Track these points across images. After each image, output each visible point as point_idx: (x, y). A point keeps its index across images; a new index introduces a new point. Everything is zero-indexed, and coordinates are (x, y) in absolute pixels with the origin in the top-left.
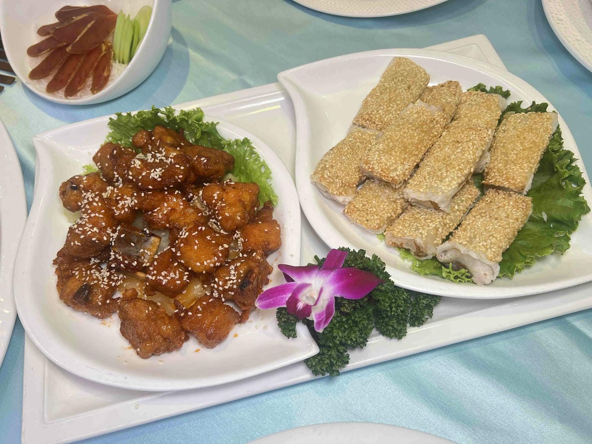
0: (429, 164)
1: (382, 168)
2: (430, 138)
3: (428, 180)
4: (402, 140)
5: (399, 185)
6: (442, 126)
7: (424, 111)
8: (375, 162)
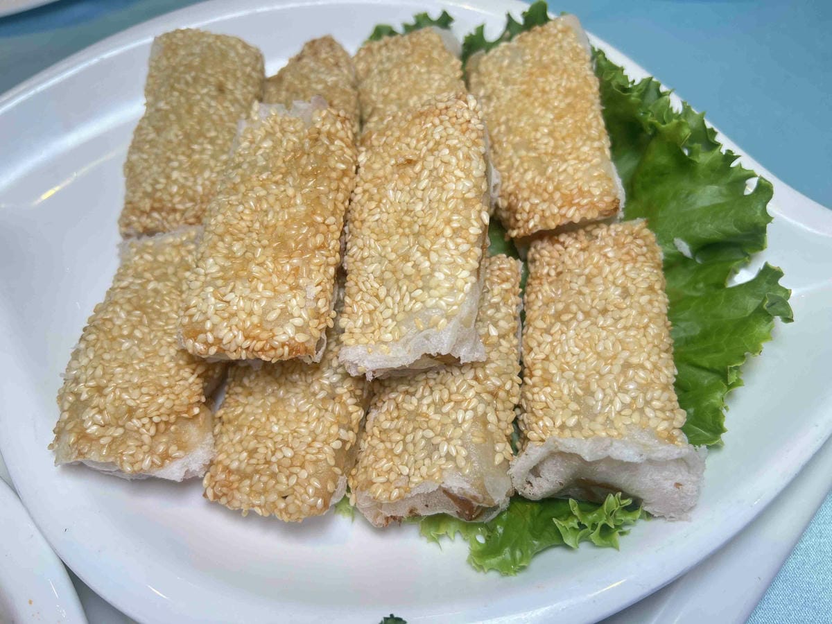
0: (366, 254)
1: (244, 330)
2: (334, 186)
3: (389, 300)
4: (262, 223)
5: (320, 353)
6: (349, 141)
7: (282, 123)
8: (216, 319)
